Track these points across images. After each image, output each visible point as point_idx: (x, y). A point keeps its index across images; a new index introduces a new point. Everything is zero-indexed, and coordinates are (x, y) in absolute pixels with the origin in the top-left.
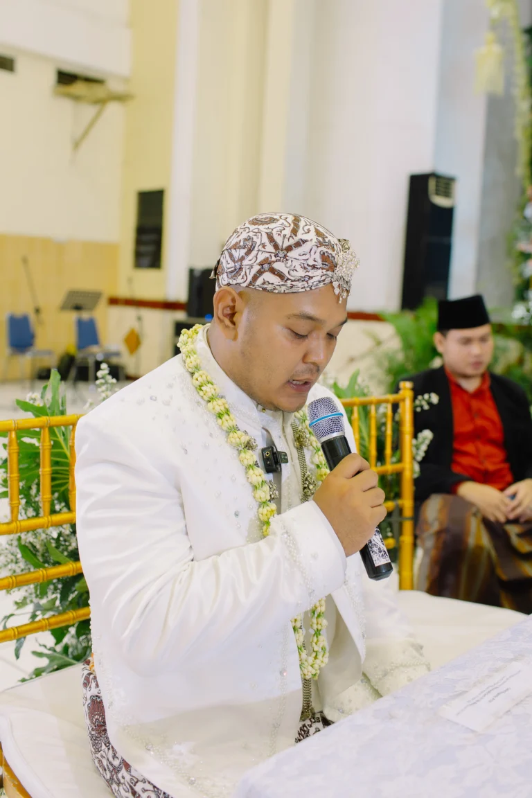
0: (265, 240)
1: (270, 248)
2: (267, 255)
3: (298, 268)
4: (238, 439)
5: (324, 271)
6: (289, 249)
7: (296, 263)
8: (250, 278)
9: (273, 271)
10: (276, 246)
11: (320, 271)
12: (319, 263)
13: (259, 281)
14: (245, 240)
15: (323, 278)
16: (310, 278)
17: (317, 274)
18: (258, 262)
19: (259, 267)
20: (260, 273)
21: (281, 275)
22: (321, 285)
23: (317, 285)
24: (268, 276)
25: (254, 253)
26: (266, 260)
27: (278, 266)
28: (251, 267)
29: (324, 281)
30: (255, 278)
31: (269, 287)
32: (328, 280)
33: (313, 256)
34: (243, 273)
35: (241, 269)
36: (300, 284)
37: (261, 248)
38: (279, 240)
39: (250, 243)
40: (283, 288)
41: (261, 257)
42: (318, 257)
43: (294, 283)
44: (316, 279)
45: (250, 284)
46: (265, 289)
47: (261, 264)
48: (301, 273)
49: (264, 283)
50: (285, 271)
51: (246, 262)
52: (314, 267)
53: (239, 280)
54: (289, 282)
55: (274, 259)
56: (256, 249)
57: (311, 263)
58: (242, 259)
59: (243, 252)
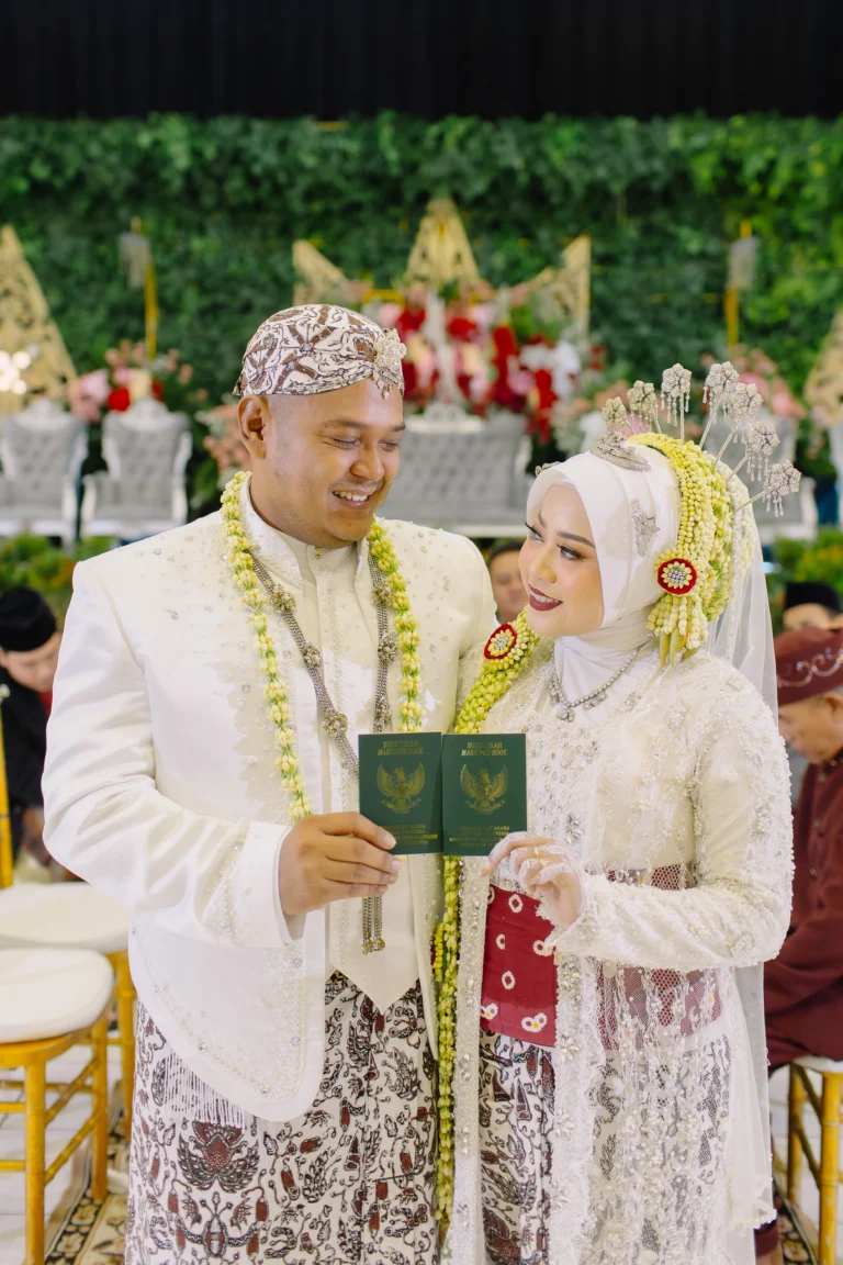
0: (288, 334)
1: (294, 342)
2: (292, 351)
3: (330, 361)
4: (252, 598)
5: (361, 361)
6: (316, 339)
7: (326, 356)
8: (275, 382)
9: (300, 368)
10: (300, 340)
11: (358, 361)
12: (354, 352)
13: (286, 384)
14: (266, 339)
15: (362, 369)
16: (345, 371)
17: (353, 366)
18: (282, 359)
19: (283, 367)
20: (286, 373)
21: (310, 372)
22: (360, 378)
23: (355, 378)
24: (296, 376)
25: (276, 352)
26: (292, 358)
27: (306, 362)
28: (275, 367)
29: (362, 373)
30: (281, 381)
31: (299, 389)
32: (368, 372)
33: (346, 345)
34: (266, 378)
35: (264, 373)
36: (333, 380)
37: (283, 344)
38: (302, 331)
39: (270, 342)
40: (315, 387)
41: (285, 354)
42: (351, 345)
43: (327, 379)
44: (352, 372)
45: (276, 389)
46: (294, 392)
47: (286, 363)
48: (334, 366)
49: (291, 386)
50: (314, 367)
51: (268, 364)
52: (348, 358)
53: (264, 387)
54: (320, 379)
55: (299, 354)
56: (278, 346)
57: (344, 353)
58: (265, 361)
59: (264, 352)
